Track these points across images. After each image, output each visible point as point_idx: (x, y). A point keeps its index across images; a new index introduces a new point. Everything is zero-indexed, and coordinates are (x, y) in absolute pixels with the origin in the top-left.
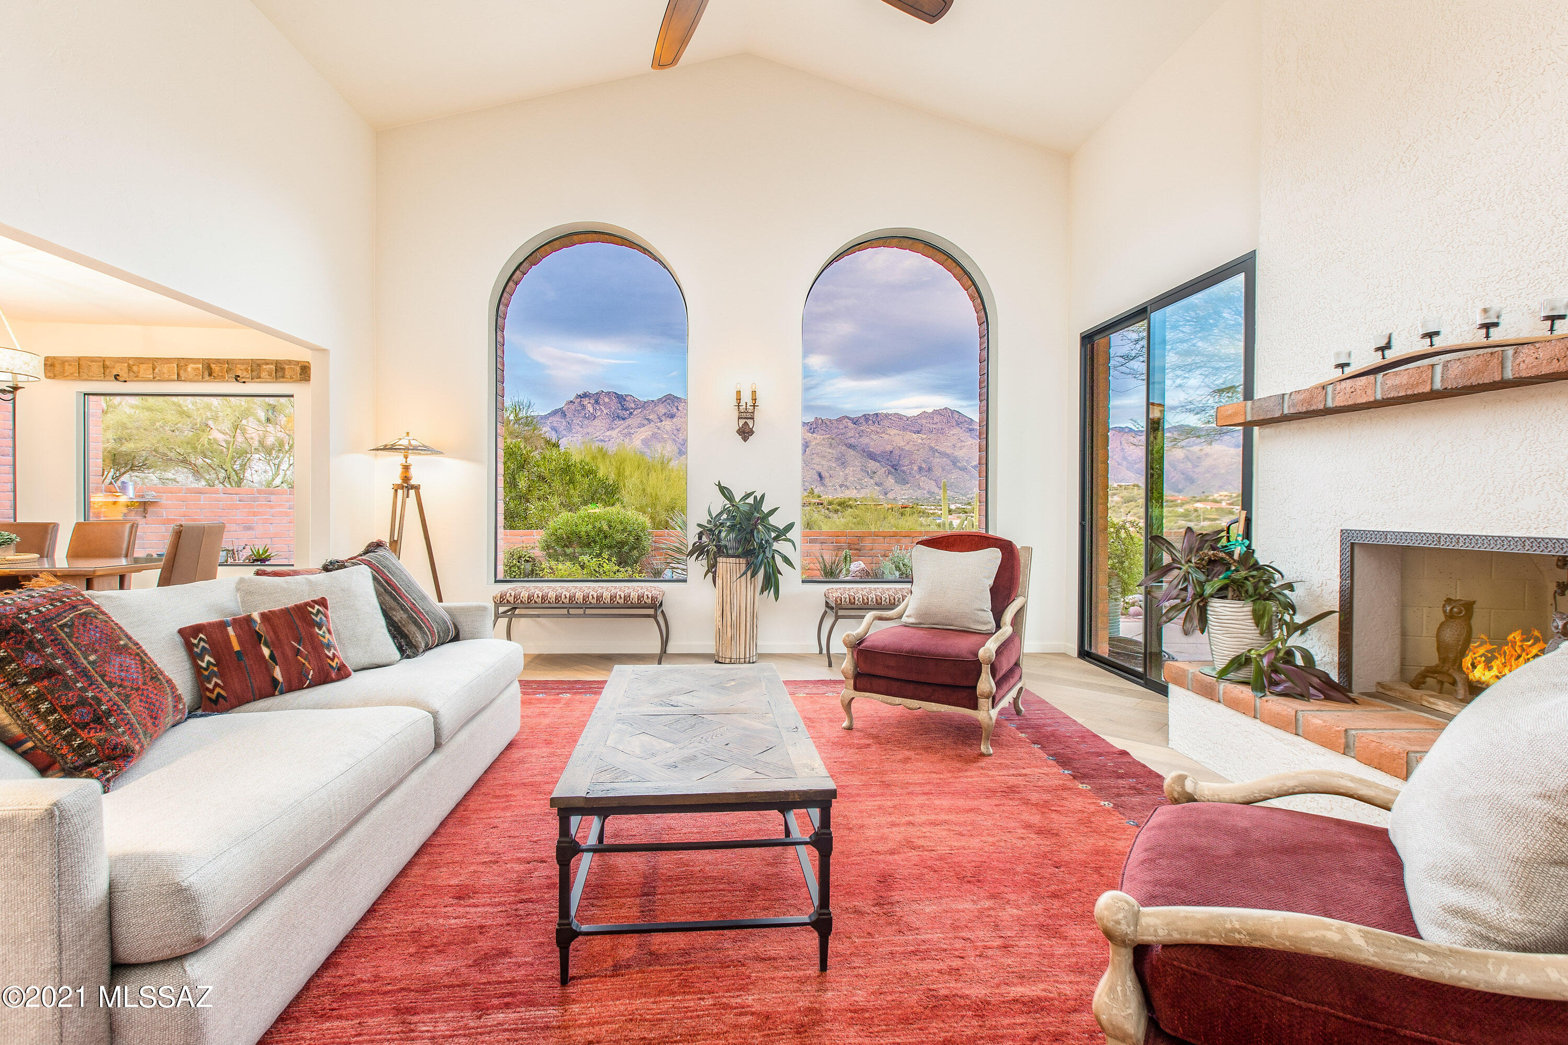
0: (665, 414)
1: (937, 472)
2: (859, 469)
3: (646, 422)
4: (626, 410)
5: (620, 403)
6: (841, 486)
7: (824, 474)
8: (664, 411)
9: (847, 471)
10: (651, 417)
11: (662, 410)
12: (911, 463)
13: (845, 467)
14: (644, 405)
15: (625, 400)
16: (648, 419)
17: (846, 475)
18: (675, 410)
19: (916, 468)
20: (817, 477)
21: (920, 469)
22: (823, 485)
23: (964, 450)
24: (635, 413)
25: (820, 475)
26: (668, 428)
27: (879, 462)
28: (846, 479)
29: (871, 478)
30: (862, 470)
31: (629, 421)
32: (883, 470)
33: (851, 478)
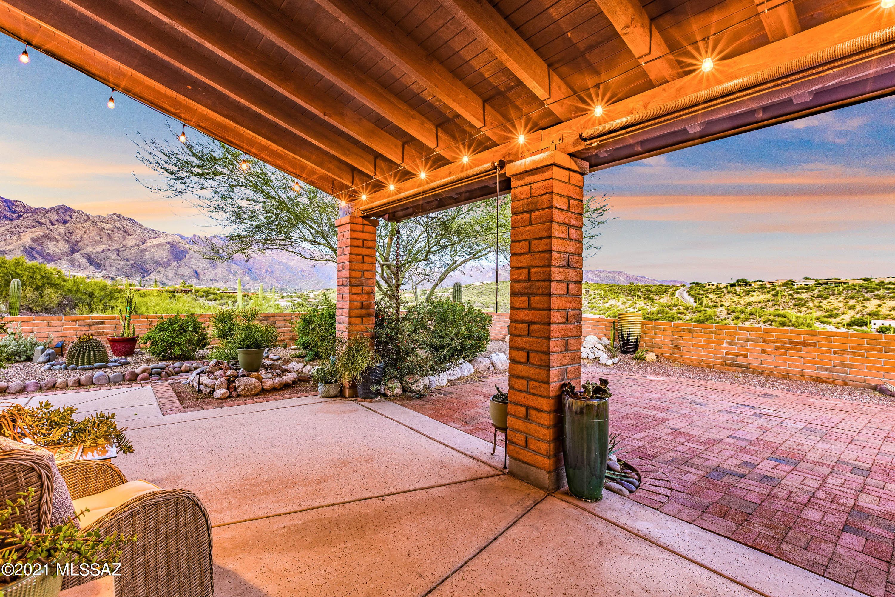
0: (57, 220)
1: (277, 274)
2: (225, 270)
3: (37, 224)
4: (14, 212)
5: (8, 206)
6: (212, 280)
7: (200, 272)
8: (56, 217)
9: (217, 271)
10: (43, 221)
11: (54, 216)
12: (261, 268)
13: (215, 268)
14: (35, 211)
15: (13, 204)
16: (39, 223)
17: (216, 273)
18: (68, 218)
19: (264, 271)
20: (193, 273)
21: (267, 271)
22: (199, 279)
23: (294, 262)
24: (25, 216)
25: (196, 272)
26: (61, 231)
27: (239, 266)
28: (216, 276)
29: (234, 275)
30: (227, 270)
31: (16, 223)
32: (242, 271)
33: (219, 275)
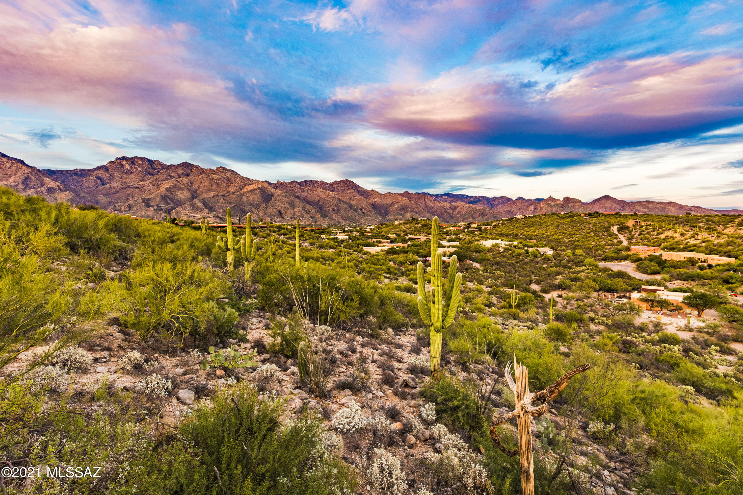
0: (183, 174)
1: (342, 212)
2: (301, 209)
3: (169, 178)
4: (155, 169)
5: (151, 165)
6: (291, 218)
7: (283, 212)
8: (182, 172)
9: (295, 210)
10: (173, 175)
11: (180, 171)
12: (329, 207)
13: (294, 208)
14: (169, 167)
15: (154, 163)
16: (171, 176)
17: (295, 212)
18: (189, 172)
19: (331, 209)
20: (278, 213)
21: (334, 210)
22: (282, 217)
23: (355, 201)
24: (162, 171)
25: (280, 212)
26: (185, 182)
27: (312, 205)
28: (294, 214)
29: (308, 214)
30: (303, 209)
31: (157, 176)
32: (314, 210)
33: (297, 214)
